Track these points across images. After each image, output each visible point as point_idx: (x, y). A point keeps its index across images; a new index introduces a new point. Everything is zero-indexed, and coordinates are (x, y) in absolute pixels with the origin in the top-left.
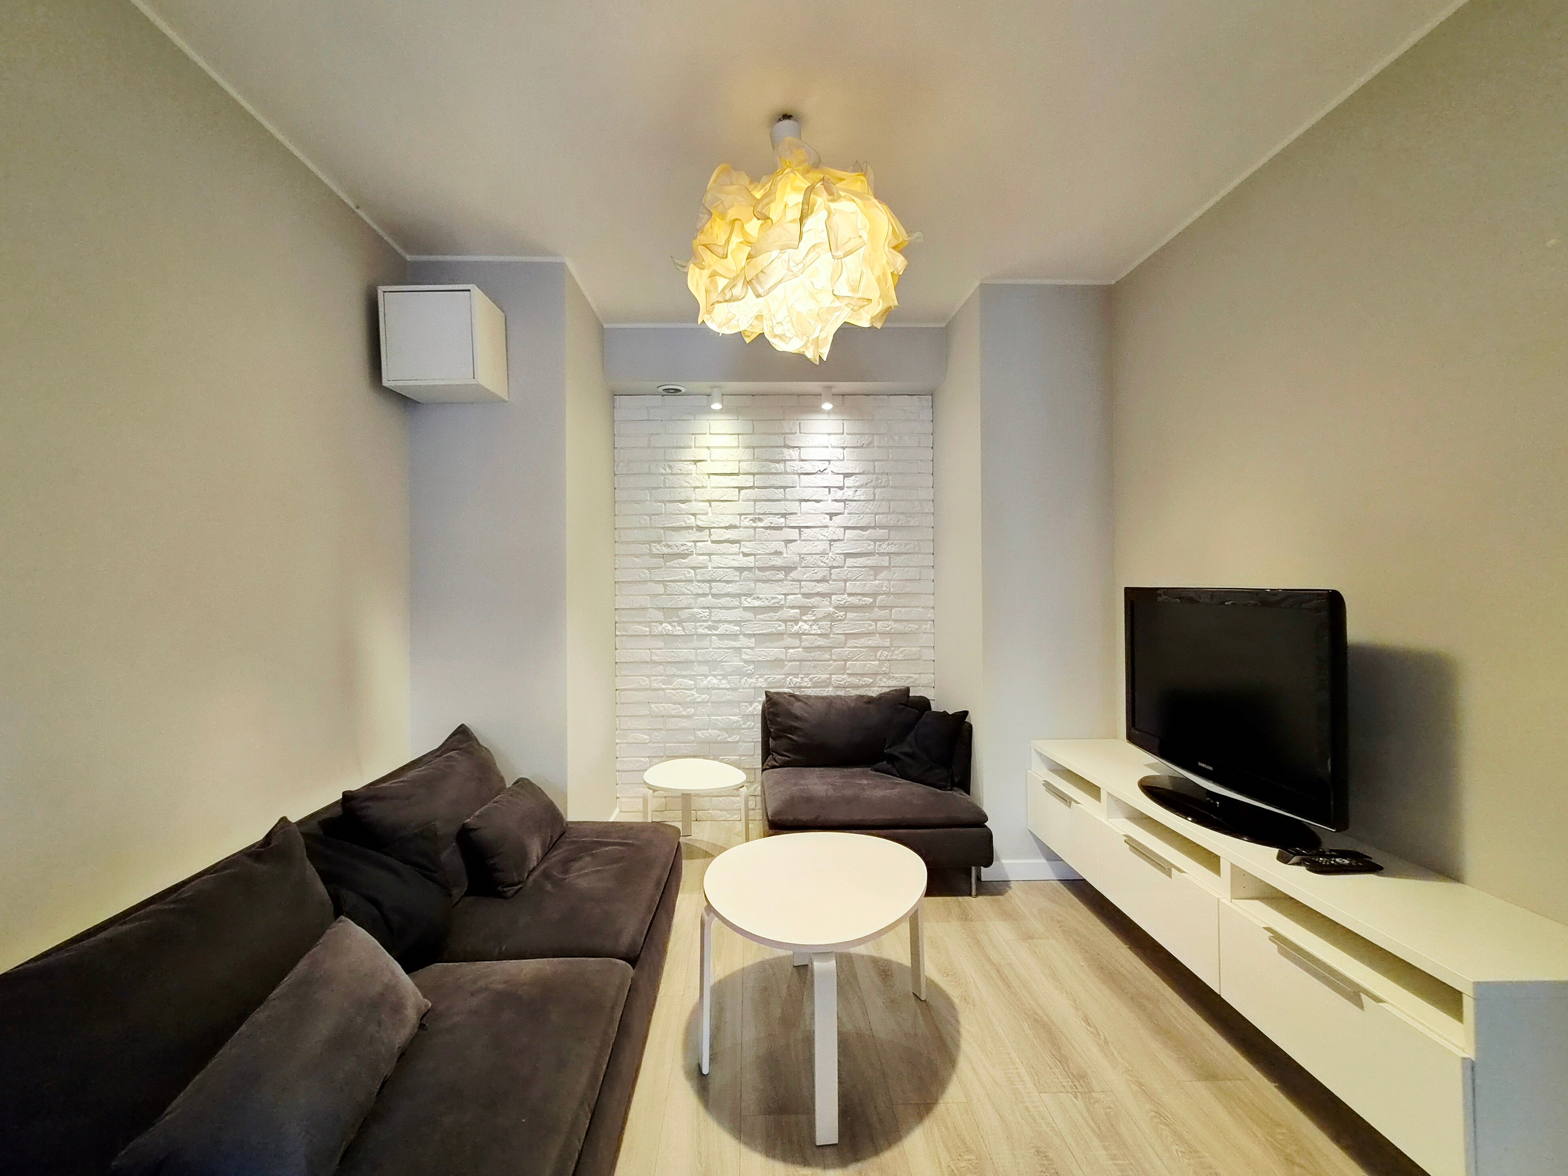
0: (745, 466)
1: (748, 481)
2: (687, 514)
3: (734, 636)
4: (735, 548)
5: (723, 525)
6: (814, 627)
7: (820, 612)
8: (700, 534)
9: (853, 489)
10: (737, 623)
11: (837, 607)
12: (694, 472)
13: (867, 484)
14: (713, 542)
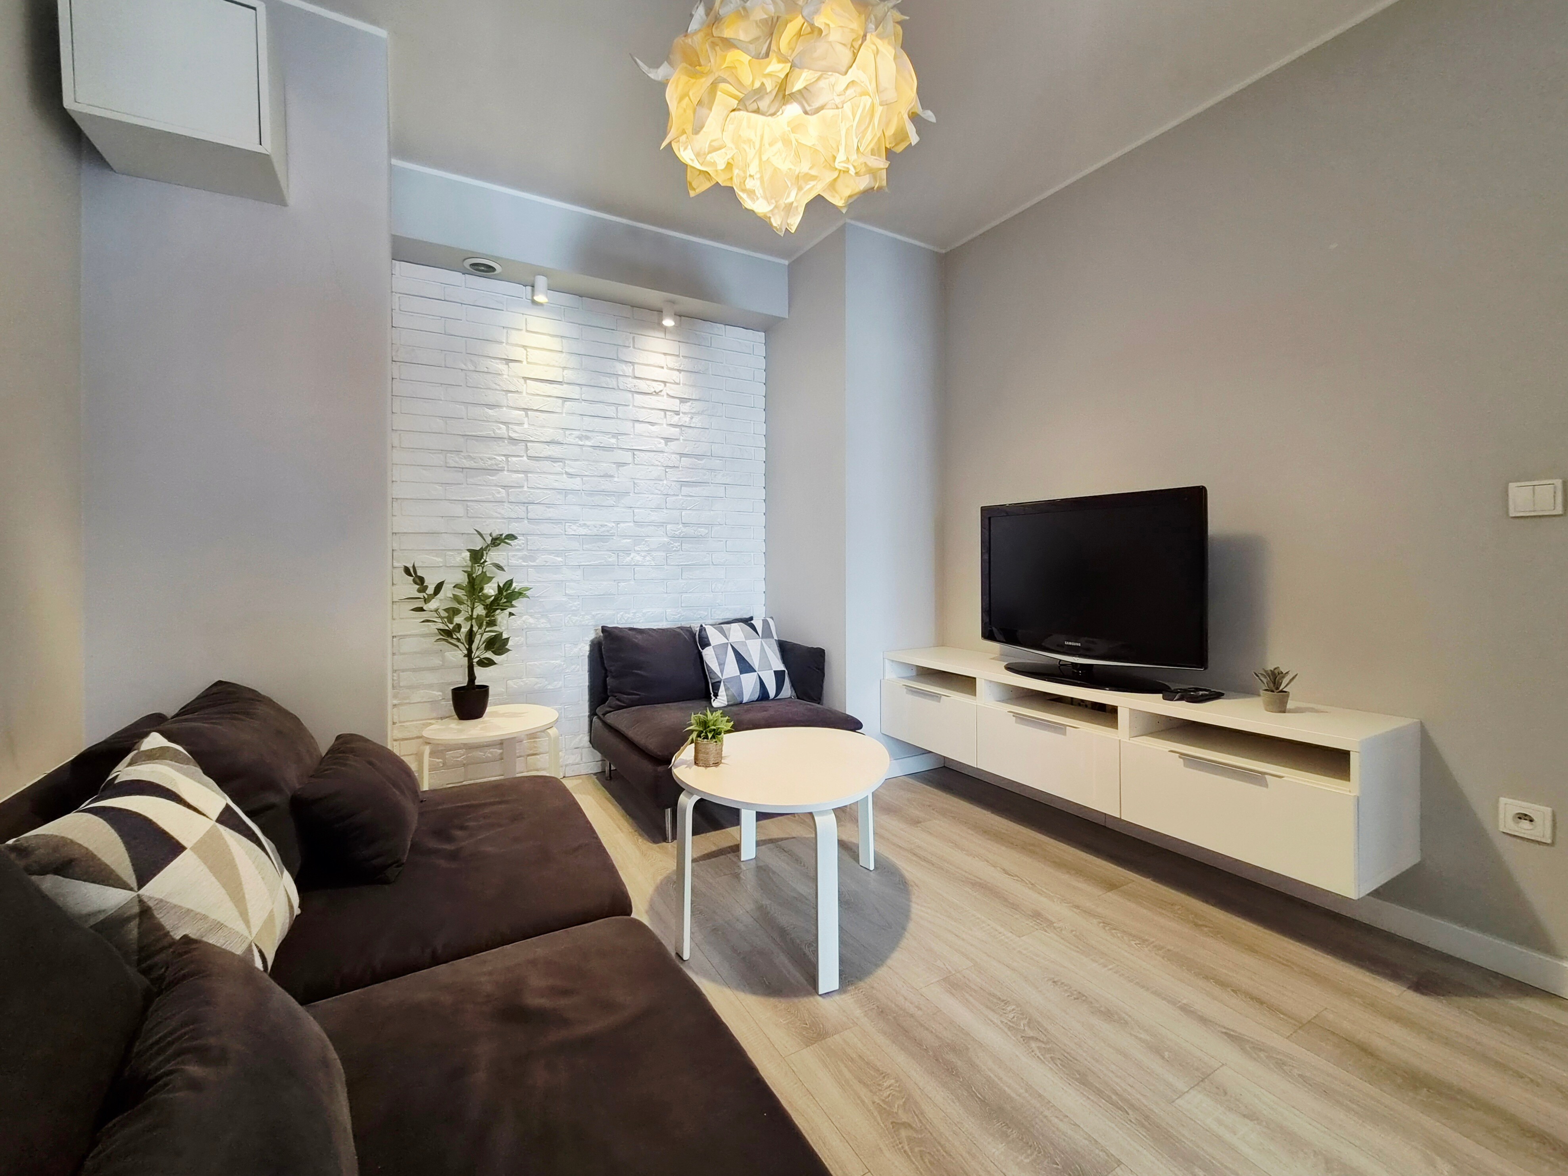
0: (569, 375)
1: (574, 392)
2: (497, 422)
4: (557, 467)
5: (542, 440)
6: (648, 558)
7: (654, 542)
8: (514, 447)
9: (689, 416)
10: (558, 553)
11: (674, 537)
12: (505, 372)
13: (703, 411)
14: (530, 458)
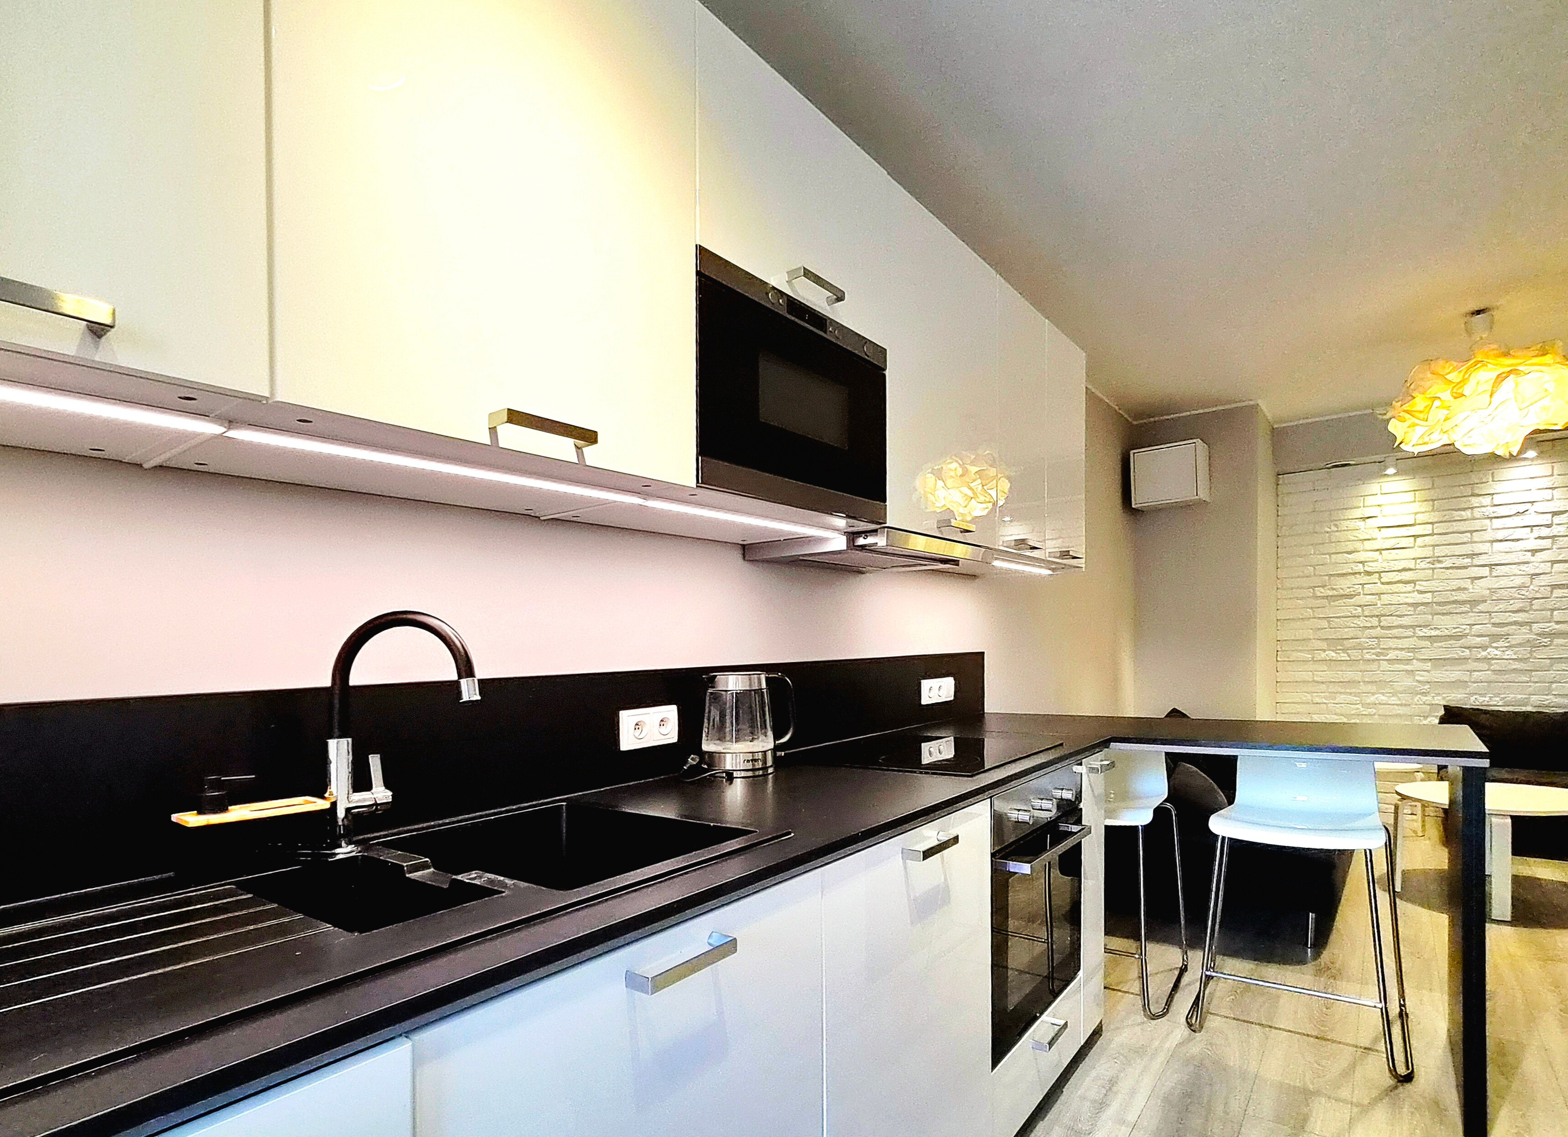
0: (1421, 518)
1: (1428, 529)
2: (1354, 562)
3: (1408, 661)
4: (1410, 587)
5: (1395, 569)
8: (1369, 577)
9: (1565, 526)
10: (1409, 650)
14: (1383, 583)
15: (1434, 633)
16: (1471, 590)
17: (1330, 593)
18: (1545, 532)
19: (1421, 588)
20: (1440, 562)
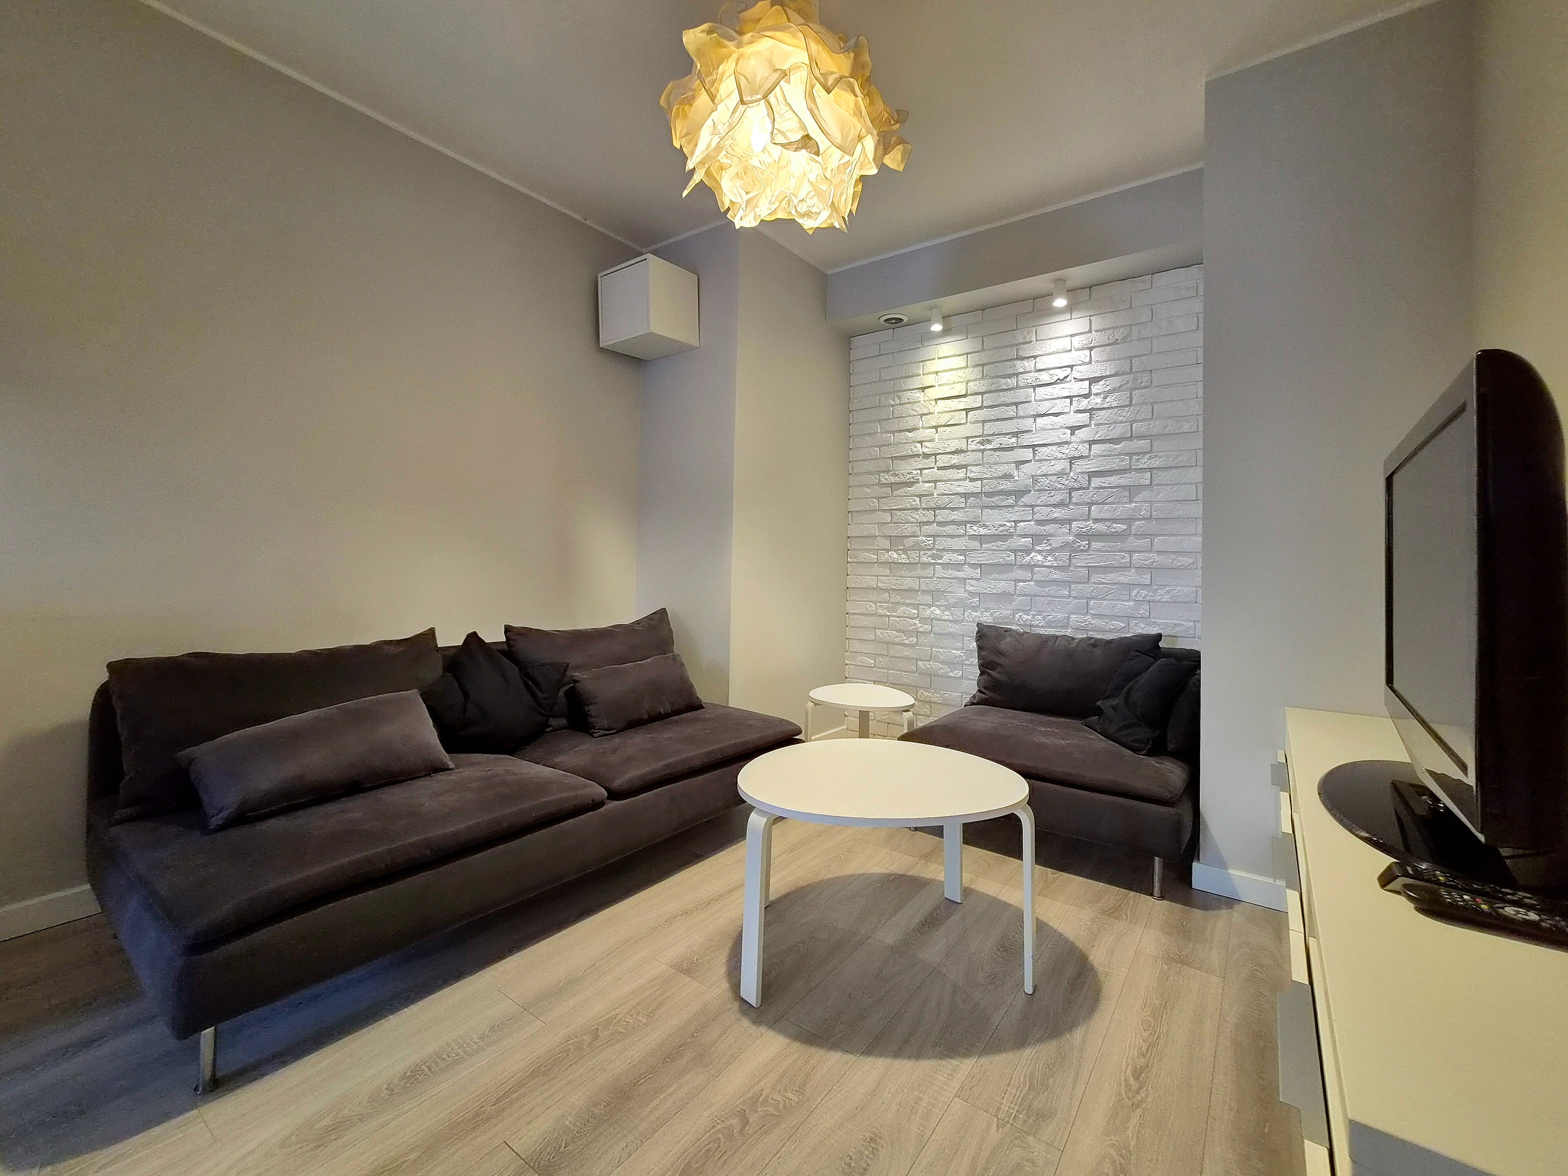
0: (973, 387)
2: (914, 442)
3: (958, 566)
4: (961, 474)
5: (949, 450)
6: (1049, 558)
7: (1056, 542)
8: (927, 461)
9: (1102, 396)
10: (960, 552)
11: (1079, 535)
12: (922, 399)
13: (1120, 387)
15: (983, 531)
16: (1016, 478)
17: (893, 479)
18: (1084, 404)
19: (972, 475)
20: (989, 442)
